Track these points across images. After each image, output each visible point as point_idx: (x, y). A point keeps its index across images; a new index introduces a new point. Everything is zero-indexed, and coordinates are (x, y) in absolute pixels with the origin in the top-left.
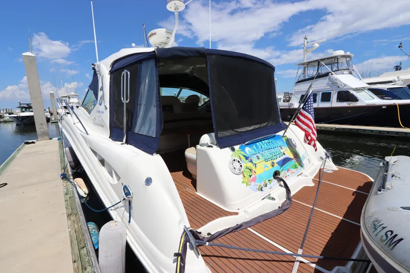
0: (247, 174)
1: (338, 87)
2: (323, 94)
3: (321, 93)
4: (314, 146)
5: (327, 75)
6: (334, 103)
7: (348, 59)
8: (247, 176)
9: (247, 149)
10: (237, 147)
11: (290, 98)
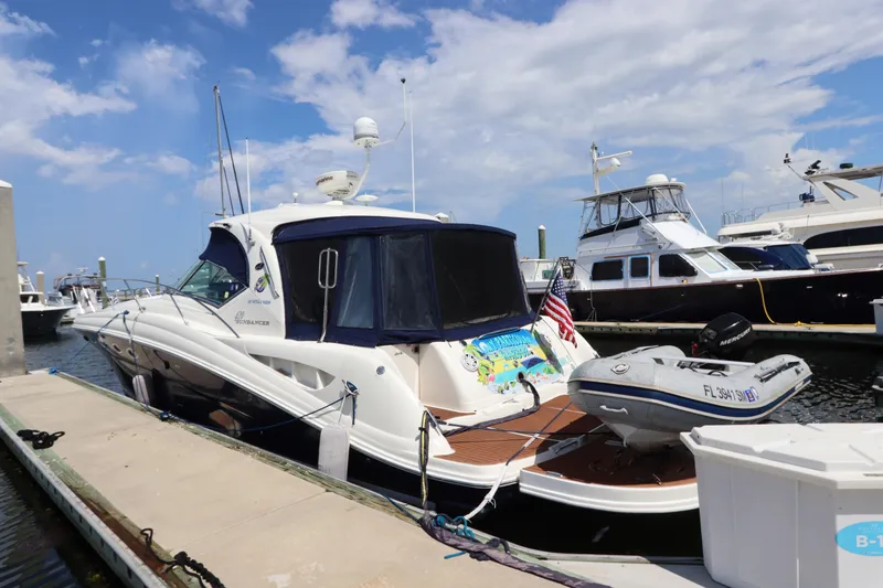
0: (483, 372)
1: (660, 247)
2: (632, 260)
3: (629, 258)
4: (573, 341)
5: (636, 222)
6: (655, 280)
7: (674, 191)
8: (484, 375)
9: (482, 344)
10: (469, 341)
11: (572, 269)
